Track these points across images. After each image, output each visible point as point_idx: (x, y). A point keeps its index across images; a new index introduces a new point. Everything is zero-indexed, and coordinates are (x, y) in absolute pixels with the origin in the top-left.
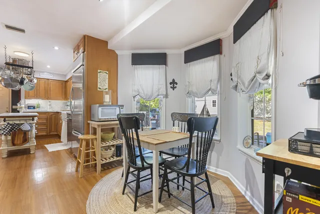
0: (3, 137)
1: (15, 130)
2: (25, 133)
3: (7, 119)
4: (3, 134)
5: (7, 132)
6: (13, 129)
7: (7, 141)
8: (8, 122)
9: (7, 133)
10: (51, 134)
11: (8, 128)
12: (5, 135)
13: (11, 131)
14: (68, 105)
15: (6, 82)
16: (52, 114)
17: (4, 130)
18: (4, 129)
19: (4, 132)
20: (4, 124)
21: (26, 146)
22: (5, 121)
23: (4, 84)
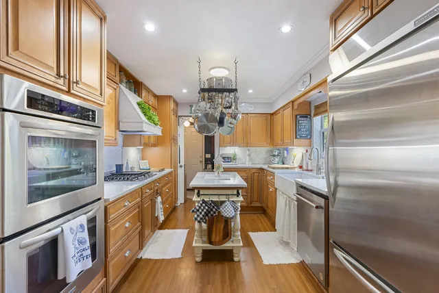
0: (197, 225)
1: (212, 215)
2: (227, 221)
3: (201, 192)
4: (196, 219)
5: (201, 216)
6: (209, 212)
7: (201, 231)
8: (202, 197)
9: (201, 219)
10: (252, 205)
11: (203, 210)
12: (199, 222)
13: (207, 215)
14: (274, 156)
15: (199, 124)
16: (254, 171)
17: (198, 213)
18: (198, 210)
19: (198, 216)
20: (199, 202)
21: (228, 245)
22: (199, 195)
23: (198, 126)
